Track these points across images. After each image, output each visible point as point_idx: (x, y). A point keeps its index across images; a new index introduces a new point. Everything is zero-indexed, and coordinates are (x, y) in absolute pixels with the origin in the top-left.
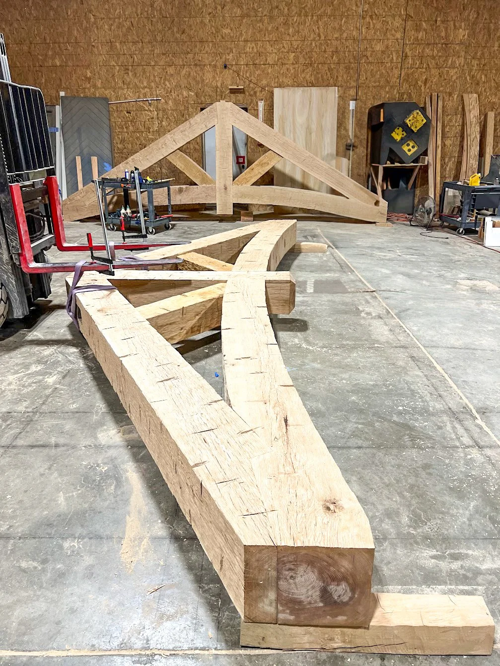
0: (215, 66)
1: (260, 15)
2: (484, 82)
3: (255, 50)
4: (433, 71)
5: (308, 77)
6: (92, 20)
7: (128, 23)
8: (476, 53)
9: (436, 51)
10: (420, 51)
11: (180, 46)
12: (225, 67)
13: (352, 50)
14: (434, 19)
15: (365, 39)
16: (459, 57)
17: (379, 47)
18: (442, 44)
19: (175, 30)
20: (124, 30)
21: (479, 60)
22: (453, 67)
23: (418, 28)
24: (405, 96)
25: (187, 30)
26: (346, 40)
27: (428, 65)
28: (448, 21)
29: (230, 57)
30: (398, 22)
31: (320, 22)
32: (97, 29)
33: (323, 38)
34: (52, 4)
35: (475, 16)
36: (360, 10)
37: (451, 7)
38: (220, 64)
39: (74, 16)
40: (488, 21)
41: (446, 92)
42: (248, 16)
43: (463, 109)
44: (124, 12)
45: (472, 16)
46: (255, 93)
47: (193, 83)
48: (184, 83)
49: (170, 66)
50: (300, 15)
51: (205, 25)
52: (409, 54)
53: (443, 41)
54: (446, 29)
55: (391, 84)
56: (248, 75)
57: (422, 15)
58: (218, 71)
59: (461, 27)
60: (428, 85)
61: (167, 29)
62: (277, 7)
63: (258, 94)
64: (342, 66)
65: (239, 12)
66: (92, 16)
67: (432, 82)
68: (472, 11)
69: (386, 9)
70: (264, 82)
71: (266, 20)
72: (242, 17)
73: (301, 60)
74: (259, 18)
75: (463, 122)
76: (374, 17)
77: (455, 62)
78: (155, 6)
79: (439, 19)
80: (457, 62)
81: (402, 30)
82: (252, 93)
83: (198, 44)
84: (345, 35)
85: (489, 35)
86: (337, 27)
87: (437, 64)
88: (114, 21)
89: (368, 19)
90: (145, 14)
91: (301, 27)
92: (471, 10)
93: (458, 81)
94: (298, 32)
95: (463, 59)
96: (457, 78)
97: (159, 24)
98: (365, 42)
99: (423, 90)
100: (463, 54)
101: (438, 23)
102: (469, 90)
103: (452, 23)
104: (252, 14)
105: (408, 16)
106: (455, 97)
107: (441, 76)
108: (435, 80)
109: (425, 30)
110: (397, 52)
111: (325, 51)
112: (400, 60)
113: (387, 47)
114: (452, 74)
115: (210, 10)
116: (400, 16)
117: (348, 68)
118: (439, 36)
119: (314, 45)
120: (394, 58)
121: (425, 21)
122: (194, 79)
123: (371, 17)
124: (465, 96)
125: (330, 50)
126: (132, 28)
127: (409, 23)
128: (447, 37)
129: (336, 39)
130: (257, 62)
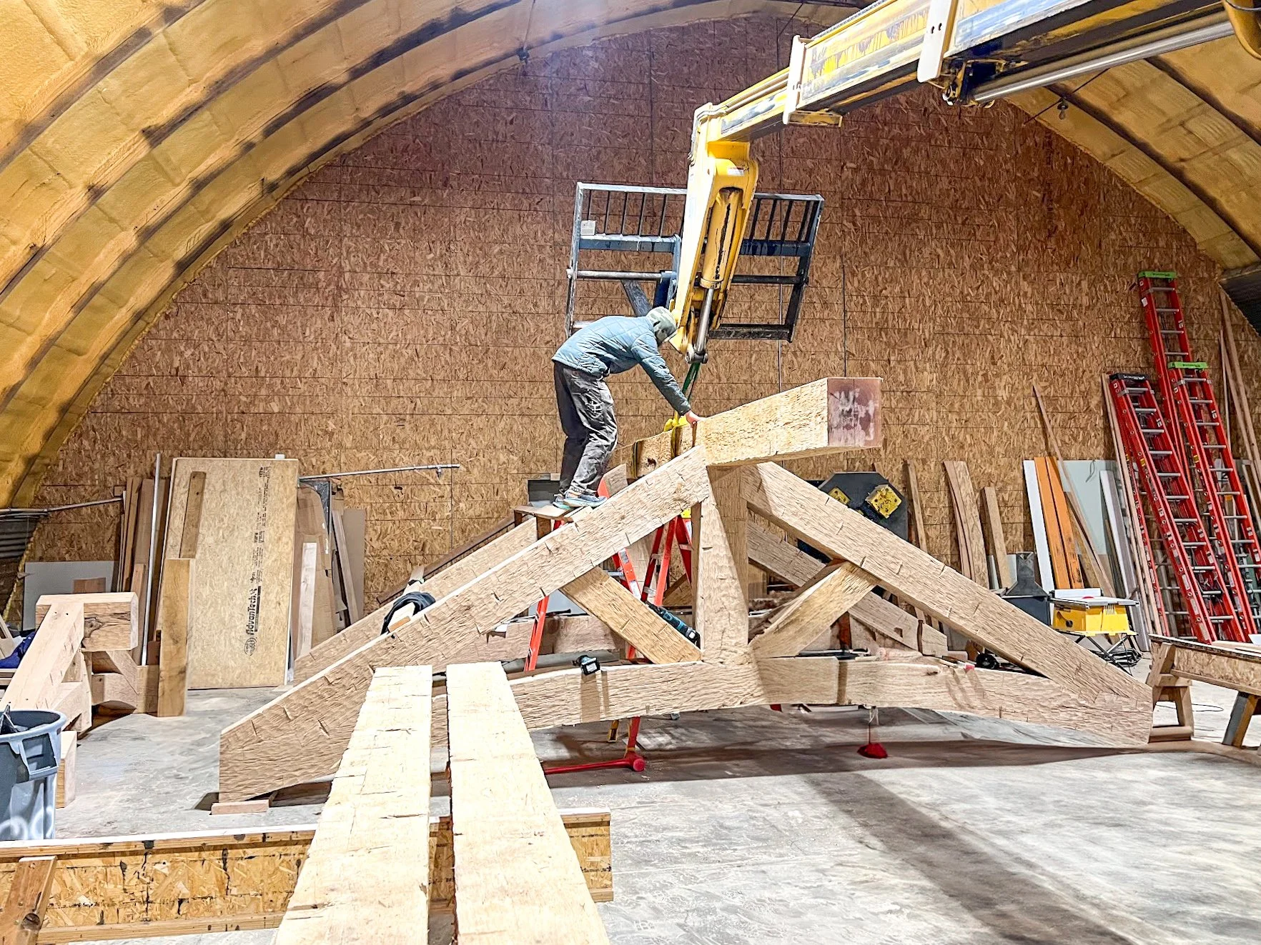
2: (970, 445)
3: (620, 396)
4: (894, 429)
6: (348, 344)
7: (410, 352)
8: (952, 405)
9: (894, 402)
11: (498, 387)
14: (886, 358)
15: (789, 383)
16: (929, 409)
18: (902, 392)
19: (490, 364)
20: (403, 360)
21: (959, 414)
22: (922, 423)
23: (863, 371)
24: (857, 464)
25: (510, 365)
26: (760, 383)
27: (886, 420)
28: (905, 361)
30: (834, 361)
31: (718, 359)
32: (355, 358)
33: (724, 380)
34: (277, 318)
35: (943, 355)
37: (907, 343)
39: (316, 338)
40: (962, 361)
41: (917, 459)
43: (948, 483)
44: (405, 335)
45: (940, 355)
47: (516, 441)
48: (500, 441)
49: (478, 416)
51: (539, 358)
53: (902, 388)
54: (905, 372)
57: (868, 352)
59: (925, 369)
60: (889, 449)
61: (475, 362)
66: (348, 340)
67: (894, 444)
68: (938, 349)
69: (815, 344)
75: (951, 502)
76: (798, 353)
77: (924, 416)
78: (457, 329)
79: (892, 358)
80: (927, 416)
83: (527, 384)
84: (757, 378)
85: (968, 381)
86: (745, 366)
87: (898, 419)
88: (386, 347)
89: (790, 356)
90: (441, 339)
92: (937, 346)
93: (932, 443)
95: (935, 413)
96: (930, 439)
97: (464, 355)
99: (883, 456)
100: (934, 405)
101: (892, 364)
102: (952, 455)
103: (912, 363)
105: (849, 354)
106: (932, 465)
107: (906, 436)
108: (898, 442)
109: (875, 372)
111: (728, 399)
114: (922, 433)
115: (548, 338)
116: (836, 352)
118: (895, 381)
119: (711, 390)
121: (873, 361)
122: (520, 435)
123: (794, 353)
124: (947, 464)
126: (416, 359)
127: (851, 363)
128: (907, 382)
129: (745, 382)
130: (623, 412)
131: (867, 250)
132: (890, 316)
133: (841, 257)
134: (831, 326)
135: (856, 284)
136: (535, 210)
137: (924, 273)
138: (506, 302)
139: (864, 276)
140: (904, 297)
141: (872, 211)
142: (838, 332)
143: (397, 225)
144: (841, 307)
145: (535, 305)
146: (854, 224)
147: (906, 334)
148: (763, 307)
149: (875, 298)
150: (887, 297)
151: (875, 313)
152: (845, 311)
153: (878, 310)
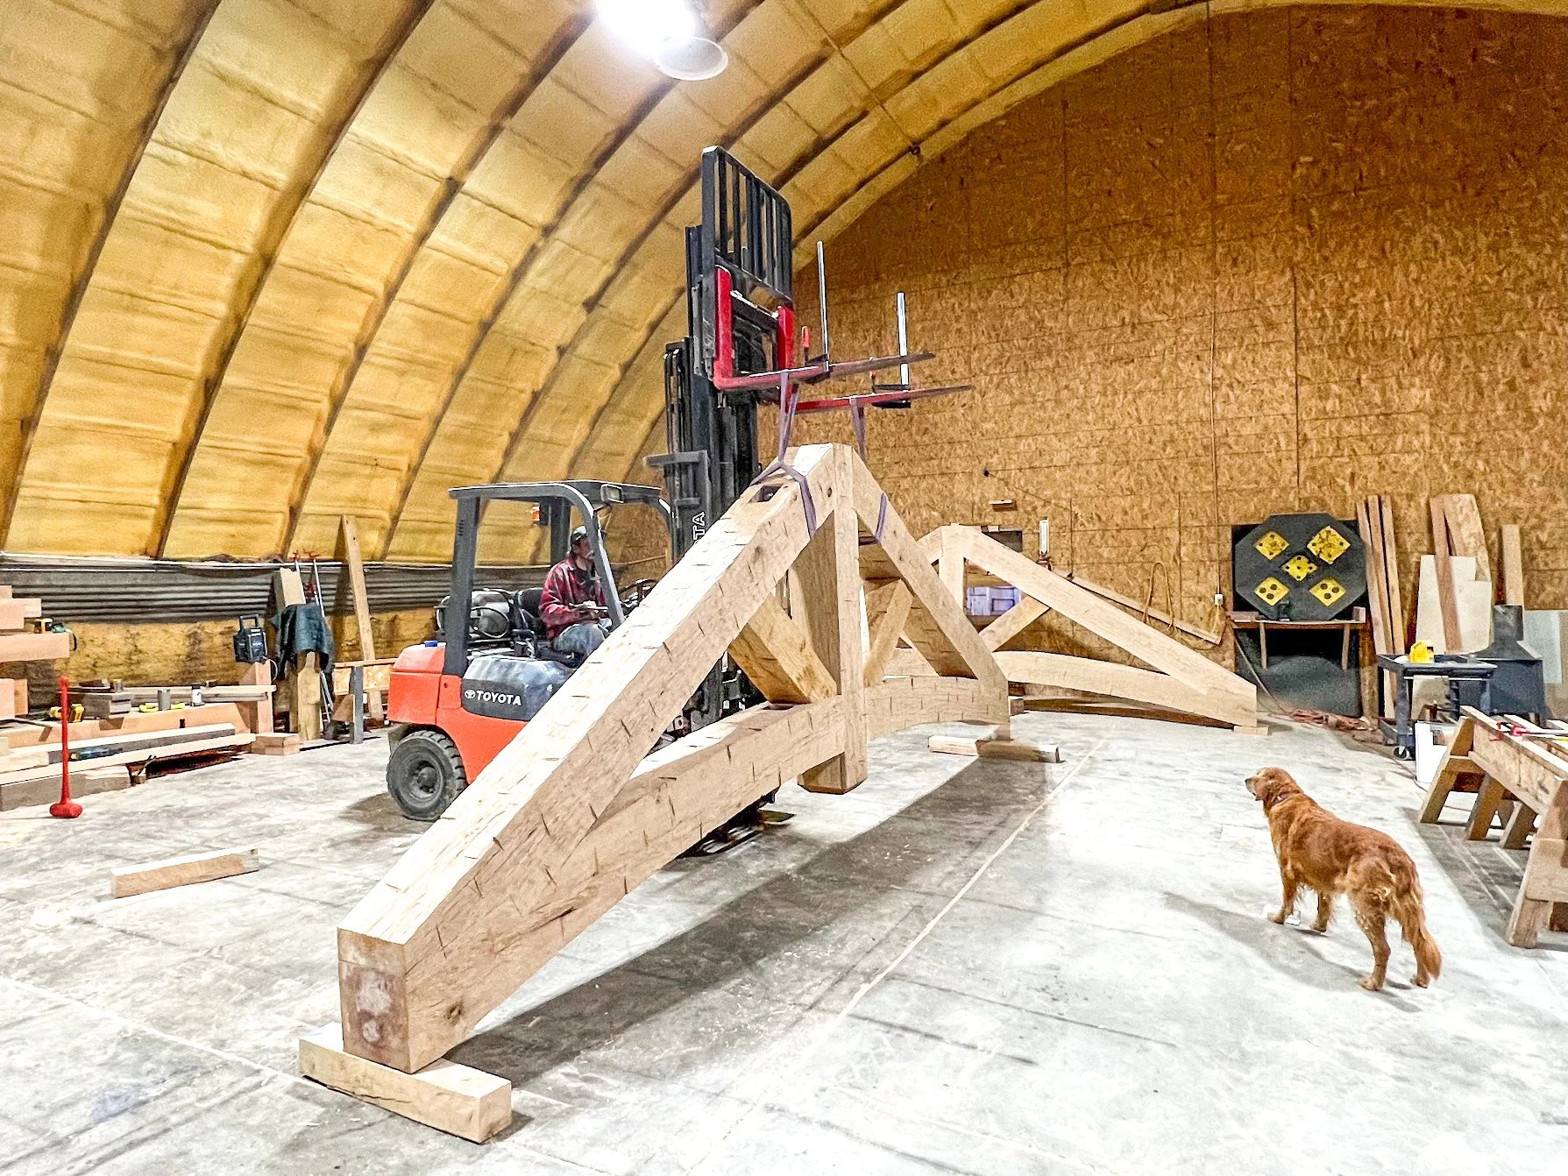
0: (971, 473)
1: (1040, 399)
2: (1484, 473)
3: (1033, 448)
4: (1365, 460)
5: (1123, 481)
6: (805, 426)
8: (1455, 425)
9: (1366, 428)
10: (1333, 429)
11: (921, 451)
12: (986, 473)
13: (1199, 436)
14: (1354, 376)
15: (1223, 418)
16: (1418, 433)
17: (1248, 430)
18: (1378, 416)
21: (1466, 435)
22: (1408, 451)
23: (1324, 395)
24: (1313, 504)
25: (932, 429)
26: (1188, 422)
27: (1354, 450)
28: (1383, 377)
29: (995, 460)
30: (1283, 388)
31: (1138, 402)
33: (1145, 422)
35: (1442, 364)
36: (1209, 378)
37: (1386, 356)
38: (978, 472)
40: (1473, 369)
41: (1399, 494)
42: (1022, 403)
45: (1437, 365)
46: (1035, 509)
47: (937, 499)
48: (924, 499)
49: (905, 477)
50: (1104, 394)
52: (1310, 435)
53: (1378, 411)
54: (1383, 392)
55: (1282, 484)
56: (1022, 483)
57: (1329, 372)
58: (975, 480)
59: (1412, 385)
60: (1358, 484)
62: (1066, 387)
63: (1039, 510)
64: (1184, 462)
65: (1007, 399)
67: (1366, 477)
68: (1434, 358)
69: (1257, 372)
70: (1048, 493)
71: (1050, 405)
72: (1013, 405)
73: (1111, 457)
74: (1039, 405)
76: (1235, 385)
77: (1411, 442)
79: (1364, 377)
80: (1415, 442)
81: (1292, 400)
82: (1029, 509)
83: (946, 446)
84: (1185, 415)
85: (1481, 394)
86: (1170, 406)
87: (1371, 448)
88: (832, 427)
89: (1224, 389)
91: (1107, 411)
92: (1431, 355)
93: (1422, 474)
94: (1103, 418)
95: (1428, 437)
96: (1420, 469)
98: (1223, 423)
99: (1349, 493)
100: (1425, 427)
101: (1364, 383)
102: (1451, 487)
103: (1393, 381)
104: (1028, 399)
105: (1300, 380)
107: (1384, 468)
108: (1372, 475)
109: (1339, 397)
110: (1287, 434)
111: (1151, 442)
112: (1294, 446)
113: (1266, 428)
114: (1409, 462)
115: (964, 401)
116: (1286, 378)
117: (1194, 465)
118: (1368, 403)
119: (1130, 433)
120: (1283, 445)
121: (1336, 382)
122: (940, 493)
123: (1230, 386)
125: (1159, 440)
127: (1305, 389)
128: (1386, 403)
129: (1170, 422)
130: (1037, 464)
131: (1327, 254)
132: (1361, 330)
133: (1292, 269)
134: (1278, 350)
135: (1312, 297)
136: (953, 284)
137: (1413, 267)
138: (927, 372)
139: (1322, 284)
140: (1382, 302)
141: (1336, 206)
142: (1288, 356)
143: (840, 322)
144: (1292, 327)
145: (953, 372)
146: (1310, 227)
147: (1384, 346)
148: (1192, 339)
149: (1340, 310)
150: (1355, 306)
151: (1339, 326)
152: (1297, 331)
153: (1343, 322)
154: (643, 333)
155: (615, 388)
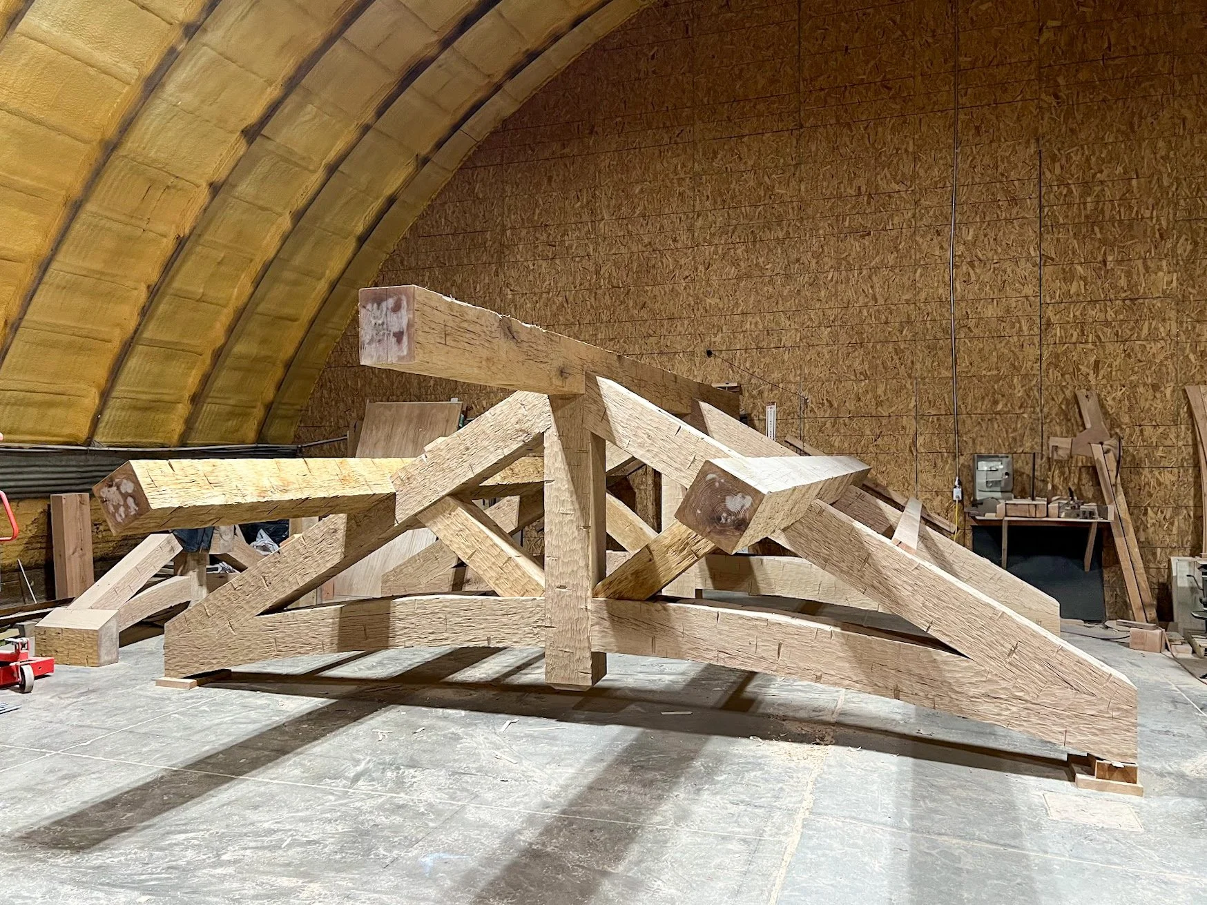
0: (693, 353)
1: (769, 273)
3: (761, 327)
4: (1110, 347)
5: (856, 365)
6: (510, 296)
7: (560, 299)
9: (1110, 313)
10: (1078, 313)
11: (638, 327)
12: (709, 353)
13: (938, 318)
14: (1100, 258)
15: (963, 299)
16: (1164, 320)
17: (990, 312)
18: (1124, 300)
19: (631, 303)
20: (554, 308)
22: (1153, 337)
23: (1068, 277)
25: (649, 303)
26: (926, 302)
27: (1098, 337)
28: (1130, 260)
29: (718, 339)
30: (1025, 268)
31: (874, 277)
32: (516, 308)
33: (881, 301)
34: (455, 278)
35: (1189, 247)
36: (949, 254)
37: (1133, 237)
38: (701, 350)
39: (484, 293)
41: (1145, 384)
42: (749, 276)
43: (1191, 414)
44: (556, 283)
45: (1184, 248)
46: (761, 392)
50: (838, 270)
51: (678, 294)
52: (1054, 319)
53: (1124, 295)
54: (1129, 274)
55: (1023, 371)
56: (748, 365)
57: (1073, 253)
58: (697, 360)
59: (1160, 269)
60: (1102, 373)
61: (618, 303)
62: (798, 260)
63: (766, 394)
64: (920, 346)
65: (733, 271)
66: (509, 292)
67: (1110, 366)
68: (1182, 240)
69: (1000, 250)
70: (776, 375)
71: (779, 281)
72: (739, 278)
73: (843, 338)
74: (767, 279)
75: (1195, 439)
76: (976, 263)
77: (1156, 329)
78: (602, 272)
79: (1110, 258)
80: (1162, 329)
81: (1035, 281)
82: (755, 392)
83: (665, 322)
84: (923, 296)
86: (908, 283)
87: (1117, 334)
88: (541, 296)
89: (965, 267)
90: (587, 284)
91: (841, 287)
92: (1178, 238)
93: (1169, 362)
94: (836, 295)
95: (1174, 325)
96: (1166, 358)
97: (607, 297)
98: (963, 304)
99: (1093, 382)
100: (1173, 314)
101: (1109, 265)
102: (1198, 378)
103: (1140, 263)
104: (756, 273)
105: (1045, 259)
106: (1168, 392)
107: (1129, 356)
108: (1117, 363)
109: (1084, 279)
110: (1030, 318)
111: (886, 323)
112: (1036, 330)
113: (1008, 311)
114: (1154, 350)
115: (686, 273)
116: (1029, 258)
117: (932, 348)
118: (1114, 286)
119: (865, 313)
120: (1025, 328)
121: (1081, 264)
123: (971, 264)
124: (1190, 390)
125: (895, 321)
126: (565, 305)
127: (1048, 271)
128: (1132, 286)
129: (907, 302)
130: (764, 344)
131: (1075, 126)
132: (1108, 205)
133: (1037, 140)
134: (1021, 226)
135: (1058, 171)
136: (676, 143)
137: (1161, 144)
138: (646, 241)
139: (1068, 158)
140: (1130, 179)
141: (1083, 76)
142: (1030, 234)
143: (550, 179)
144: (1036, 202)
145: (675, 240)
146: (1057, 97)
147: (1130, 227)
148: (931, 213)
149: (1086, 186)
150: (1102, 182)
151: (1085, 204)
152: (1041, 207)
153: (1089, 199)
154: (319, 176)
155: (285, 239)
